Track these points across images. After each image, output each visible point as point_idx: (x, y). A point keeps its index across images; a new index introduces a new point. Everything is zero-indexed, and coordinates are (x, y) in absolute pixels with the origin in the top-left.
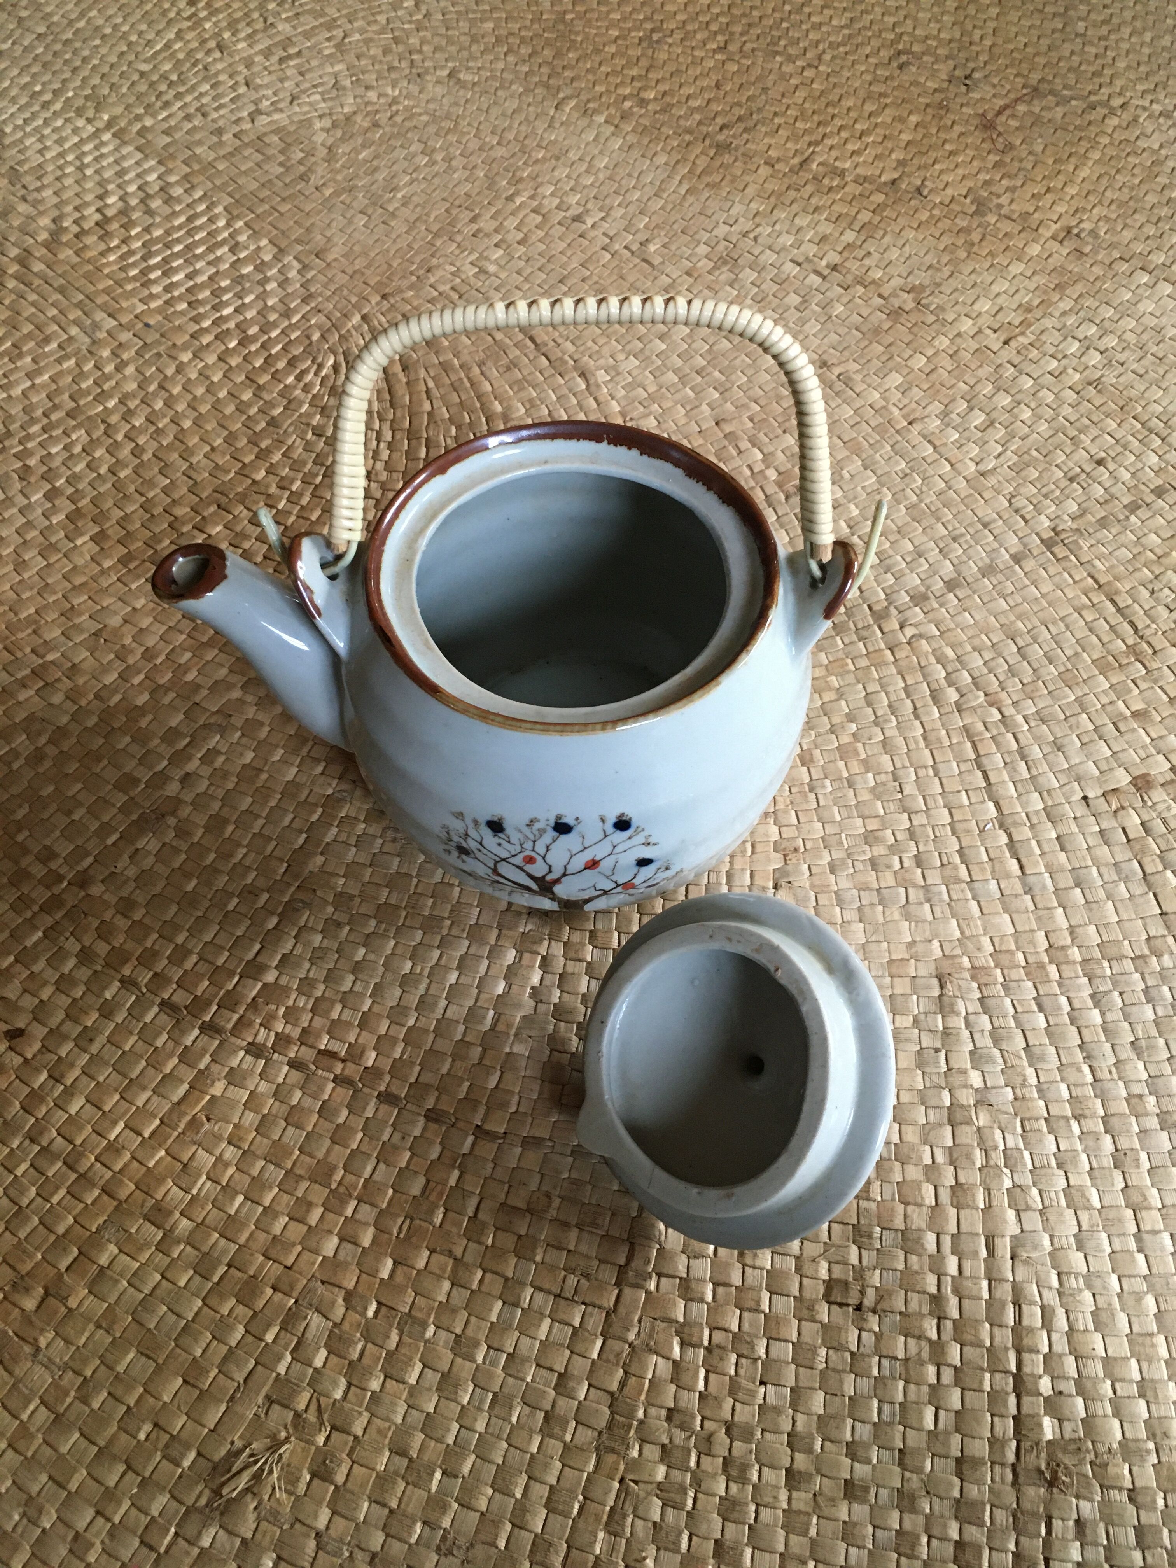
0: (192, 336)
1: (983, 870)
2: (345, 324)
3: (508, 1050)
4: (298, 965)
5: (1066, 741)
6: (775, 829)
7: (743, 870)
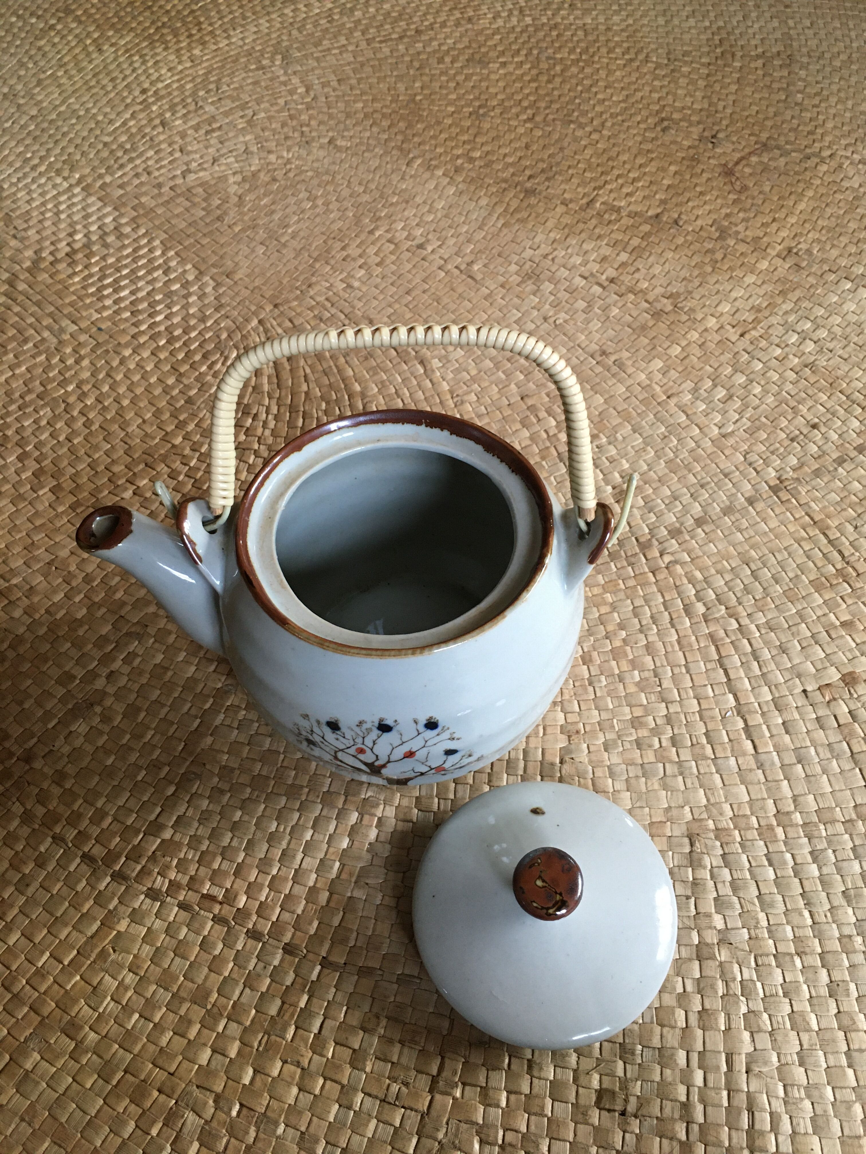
0: (133, 337)
1: (724, 749)
2: (246, 326)
3: (349, 894)
4: (189, 825)
5: (789, 645)
6: (561, 715)
7: (536, 748)
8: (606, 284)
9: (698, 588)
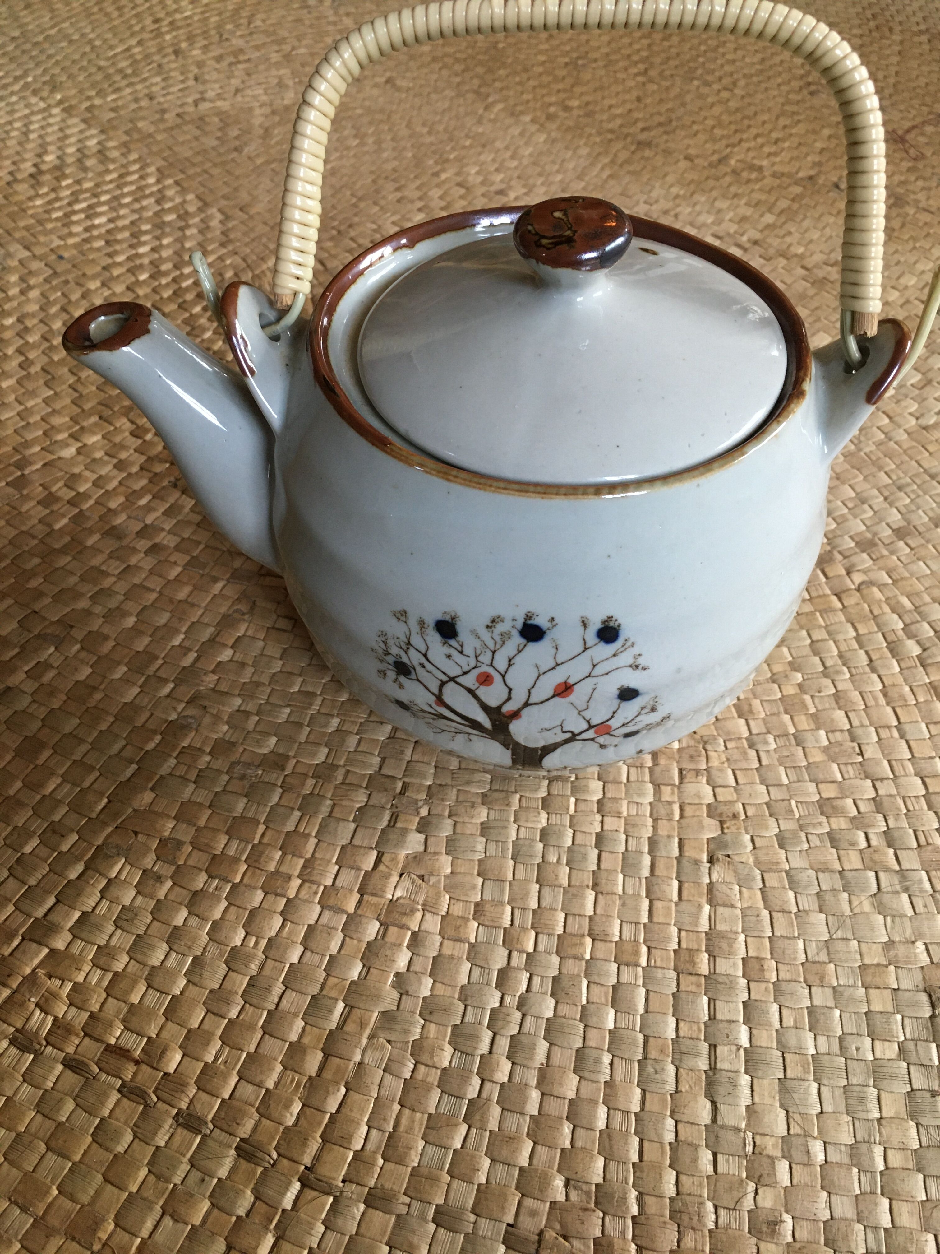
0: (104, 268)
3: (357, 1059)
7: (669, 837)
8: (747, 245)
9: (908, 621)
